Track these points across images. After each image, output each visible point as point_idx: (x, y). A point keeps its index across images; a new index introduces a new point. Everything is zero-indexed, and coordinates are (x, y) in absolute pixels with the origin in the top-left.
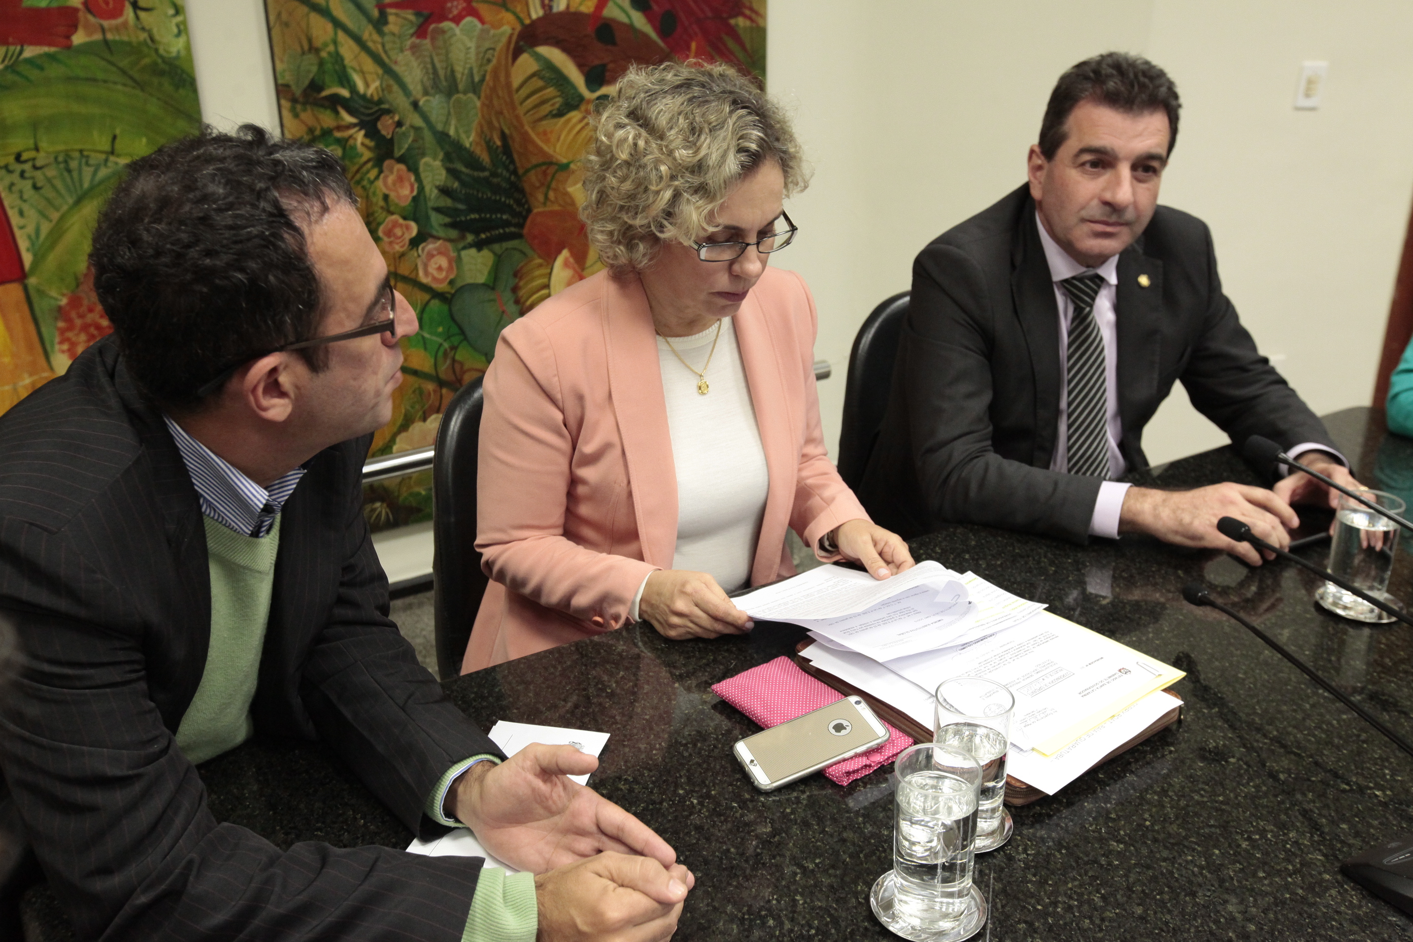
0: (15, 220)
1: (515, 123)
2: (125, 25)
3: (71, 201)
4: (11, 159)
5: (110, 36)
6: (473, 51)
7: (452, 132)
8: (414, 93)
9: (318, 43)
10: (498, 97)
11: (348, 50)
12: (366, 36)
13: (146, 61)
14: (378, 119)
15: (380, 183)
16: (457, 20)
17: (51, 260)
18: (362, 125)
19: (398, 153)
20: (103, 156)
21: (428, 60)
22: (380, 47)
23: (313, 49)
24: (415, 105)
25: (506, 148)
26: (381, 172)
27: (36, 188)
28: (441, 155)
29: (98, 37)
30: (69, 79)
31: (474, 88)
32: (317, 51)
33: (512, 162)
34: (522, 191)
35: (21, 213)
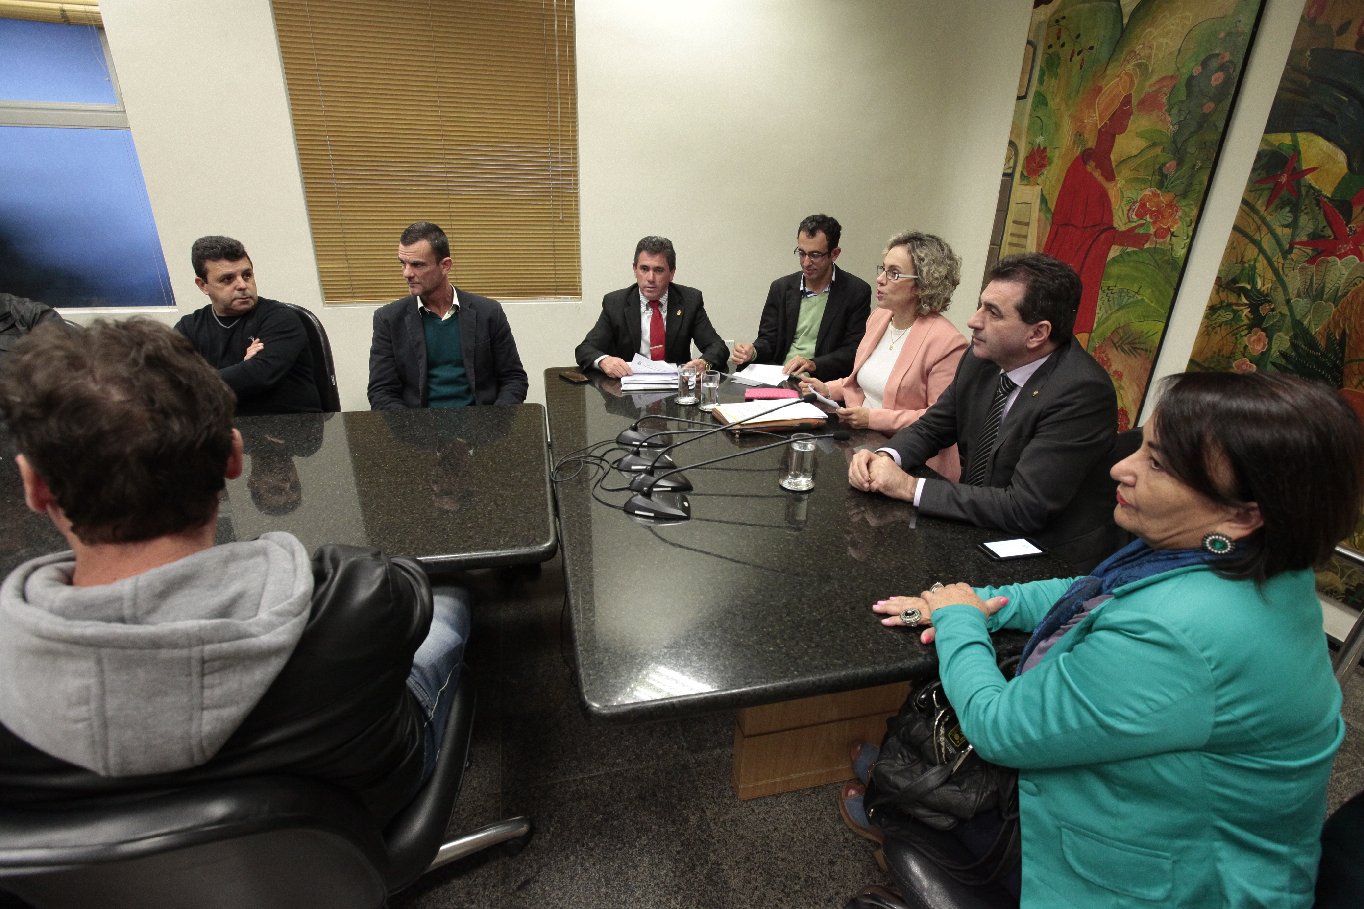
0: (1098, 311)
1: (1358, 328)
2: (1165, 242)
3: (1116, 308)
4: (1106, 288)
5: (1157, 246)
6: (1345, 277)
7: (1305, 323)
8: (1290, 294)
9: (1245, 259)
10: (1352, 308)
11: (1261, 264)
12: (1275, 259)
13: (1166, 258)
14: (1261, 304)
15: (1246, 339)
16: (1341, 257)
17: (1101, 328)
18: (1250, 306)
19: (1264, 326)
20: (1134, 294)
21: (1309, 277)
22: (1280, 266)
23: (1242, 262)
24: (1288, 301)
25: (1342, 343)
26: (1250, 333)
27: (1108, 301)
28: (1292, 334)
29: (1153, 246)
30: (1138, 262)
31: (1335, 299)
32: (1244, 263)
33: (1343, 352)
34: (1342, 373)
35: (1100, 309)
